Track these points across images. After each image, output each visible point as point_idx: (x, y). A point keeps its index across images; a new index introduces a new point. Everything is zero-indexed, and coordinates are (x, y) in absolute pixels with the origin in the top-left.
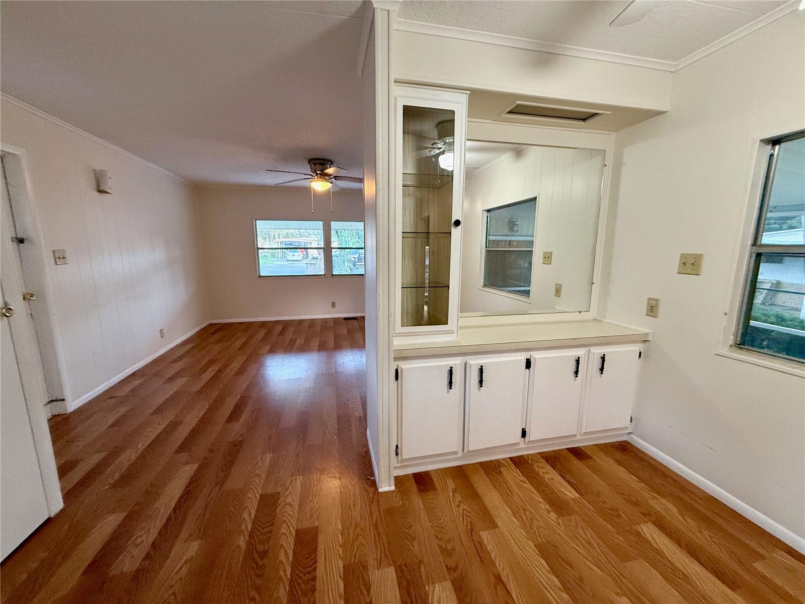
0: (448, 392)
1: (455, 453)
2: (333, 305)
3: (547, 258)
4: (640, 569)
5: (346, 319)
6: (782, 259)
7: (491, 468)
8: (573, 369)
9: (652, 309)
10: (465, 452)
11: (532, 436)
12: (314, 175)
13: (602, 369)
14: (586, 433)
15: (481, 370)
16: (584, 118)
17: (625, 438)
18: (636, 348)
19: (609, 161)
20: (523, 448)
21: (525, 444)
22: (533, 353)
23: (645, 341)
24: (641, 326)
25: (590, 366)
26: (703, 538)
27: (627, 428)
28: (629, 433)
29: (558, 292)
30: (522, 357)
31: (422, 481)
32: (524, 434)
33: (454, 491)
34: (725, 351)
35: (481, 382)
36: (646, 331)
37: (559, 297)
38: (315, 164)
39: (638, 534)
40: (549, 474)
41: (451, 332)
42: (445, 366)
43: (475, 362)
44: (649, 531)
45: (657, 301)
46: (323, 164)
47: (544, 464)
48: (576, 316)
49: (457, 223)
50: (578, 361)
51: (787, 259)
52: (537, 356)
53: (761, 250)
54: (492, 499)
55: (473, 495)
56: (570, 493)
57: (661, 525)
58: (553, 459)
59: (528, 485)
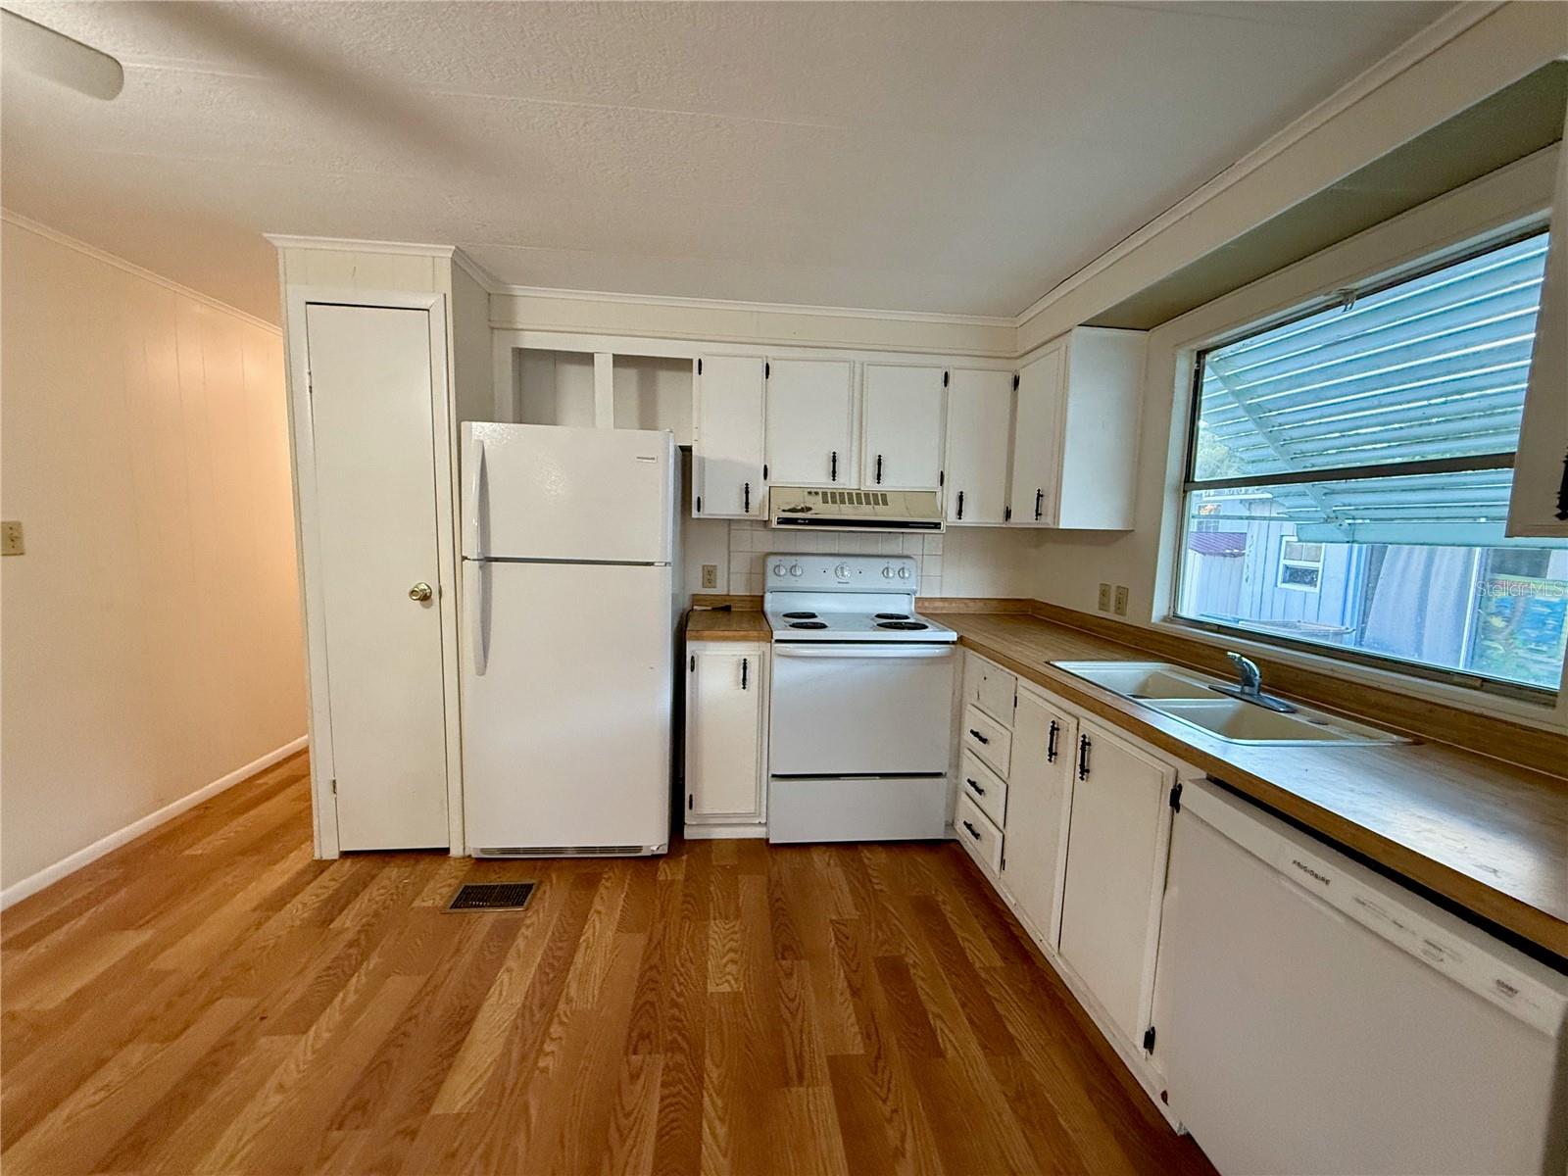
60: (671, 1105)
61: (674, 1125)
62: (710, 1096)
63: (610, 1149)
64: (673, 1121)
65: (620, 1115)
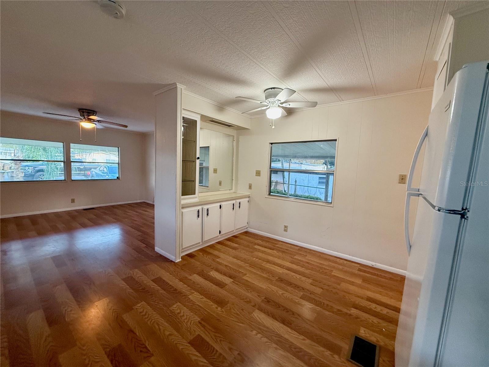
0: (197, 219)
1: (199, 243)
2: (73, 201)
3: (215, 171)
4: (256, 253)
5: (85, 210)
6: (277, 173)
7: (211, 246)
8: (233, 208)
9: (250, 187)
10: (203, 242)
11: (222, 233)
12: (82, 118)
13: (240, 207)
14: (237, 229)
15: (208, 210)
16: (229, 126)
17: (246, 230)
18: (247, 199)
19: (235, 139)
20: (220, 238)
21: (220, 236)
22: (221, 203)
23: (249, 197)
24: (247, 192)
25: (237, 206)
26: (267, 244)
27: (246, 226)
28: (247, 228)
29: (220, 184)
30: (219, 204)
31: (190, 256)
32: (220, 232)
33: (203, 254)
34: (267, 196)
35: (208, 214)
36: (249, 194)
37: (221, 185)
38: (83, 112)
39: (254, 248)
40: (229, 243)
41: (196, 198)
42: (196, 210)
43: (206, 207)
44: (256, 247)
45: (251, 184)
46: (88, 113)
47: (226, 241)
48: (228, 191)
49: (198, 158)
50: (234, 205)
51: (278, 172)
52: (223, 204)
53: (271, 170)
54: (216, 253)
55: (209, 253)
56: (236, 245)
57: (259, 245)
58: (229, 240)
59: (224, 247)
60: (213, 351)
61: (207, 348)
62: (205, 363)
63: (215, 332)
64: (208, 349)
65: (222, 339)
